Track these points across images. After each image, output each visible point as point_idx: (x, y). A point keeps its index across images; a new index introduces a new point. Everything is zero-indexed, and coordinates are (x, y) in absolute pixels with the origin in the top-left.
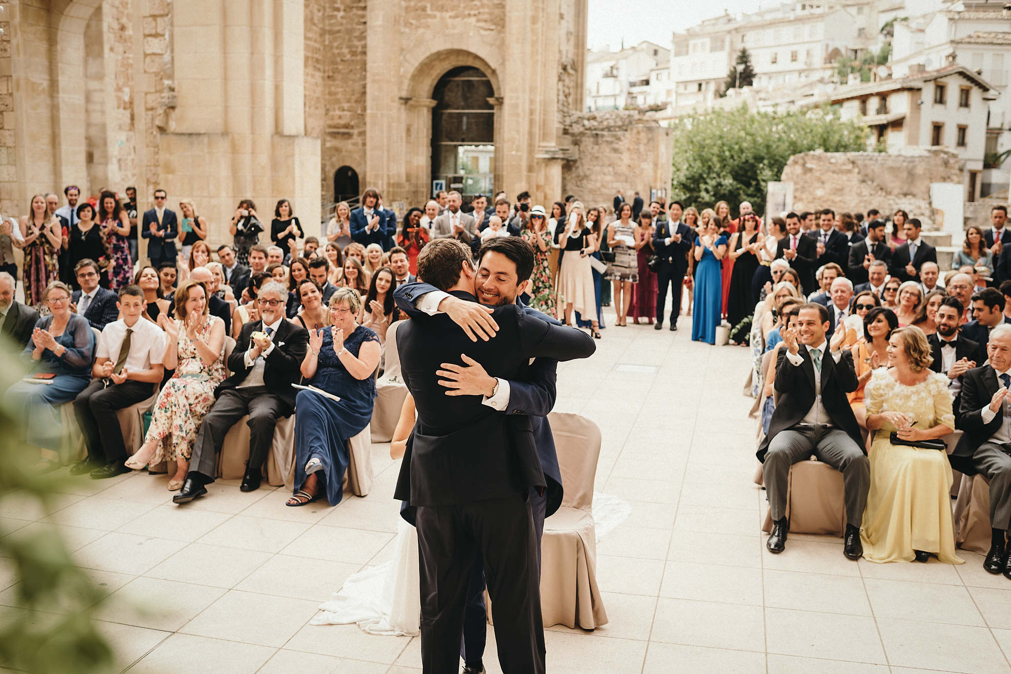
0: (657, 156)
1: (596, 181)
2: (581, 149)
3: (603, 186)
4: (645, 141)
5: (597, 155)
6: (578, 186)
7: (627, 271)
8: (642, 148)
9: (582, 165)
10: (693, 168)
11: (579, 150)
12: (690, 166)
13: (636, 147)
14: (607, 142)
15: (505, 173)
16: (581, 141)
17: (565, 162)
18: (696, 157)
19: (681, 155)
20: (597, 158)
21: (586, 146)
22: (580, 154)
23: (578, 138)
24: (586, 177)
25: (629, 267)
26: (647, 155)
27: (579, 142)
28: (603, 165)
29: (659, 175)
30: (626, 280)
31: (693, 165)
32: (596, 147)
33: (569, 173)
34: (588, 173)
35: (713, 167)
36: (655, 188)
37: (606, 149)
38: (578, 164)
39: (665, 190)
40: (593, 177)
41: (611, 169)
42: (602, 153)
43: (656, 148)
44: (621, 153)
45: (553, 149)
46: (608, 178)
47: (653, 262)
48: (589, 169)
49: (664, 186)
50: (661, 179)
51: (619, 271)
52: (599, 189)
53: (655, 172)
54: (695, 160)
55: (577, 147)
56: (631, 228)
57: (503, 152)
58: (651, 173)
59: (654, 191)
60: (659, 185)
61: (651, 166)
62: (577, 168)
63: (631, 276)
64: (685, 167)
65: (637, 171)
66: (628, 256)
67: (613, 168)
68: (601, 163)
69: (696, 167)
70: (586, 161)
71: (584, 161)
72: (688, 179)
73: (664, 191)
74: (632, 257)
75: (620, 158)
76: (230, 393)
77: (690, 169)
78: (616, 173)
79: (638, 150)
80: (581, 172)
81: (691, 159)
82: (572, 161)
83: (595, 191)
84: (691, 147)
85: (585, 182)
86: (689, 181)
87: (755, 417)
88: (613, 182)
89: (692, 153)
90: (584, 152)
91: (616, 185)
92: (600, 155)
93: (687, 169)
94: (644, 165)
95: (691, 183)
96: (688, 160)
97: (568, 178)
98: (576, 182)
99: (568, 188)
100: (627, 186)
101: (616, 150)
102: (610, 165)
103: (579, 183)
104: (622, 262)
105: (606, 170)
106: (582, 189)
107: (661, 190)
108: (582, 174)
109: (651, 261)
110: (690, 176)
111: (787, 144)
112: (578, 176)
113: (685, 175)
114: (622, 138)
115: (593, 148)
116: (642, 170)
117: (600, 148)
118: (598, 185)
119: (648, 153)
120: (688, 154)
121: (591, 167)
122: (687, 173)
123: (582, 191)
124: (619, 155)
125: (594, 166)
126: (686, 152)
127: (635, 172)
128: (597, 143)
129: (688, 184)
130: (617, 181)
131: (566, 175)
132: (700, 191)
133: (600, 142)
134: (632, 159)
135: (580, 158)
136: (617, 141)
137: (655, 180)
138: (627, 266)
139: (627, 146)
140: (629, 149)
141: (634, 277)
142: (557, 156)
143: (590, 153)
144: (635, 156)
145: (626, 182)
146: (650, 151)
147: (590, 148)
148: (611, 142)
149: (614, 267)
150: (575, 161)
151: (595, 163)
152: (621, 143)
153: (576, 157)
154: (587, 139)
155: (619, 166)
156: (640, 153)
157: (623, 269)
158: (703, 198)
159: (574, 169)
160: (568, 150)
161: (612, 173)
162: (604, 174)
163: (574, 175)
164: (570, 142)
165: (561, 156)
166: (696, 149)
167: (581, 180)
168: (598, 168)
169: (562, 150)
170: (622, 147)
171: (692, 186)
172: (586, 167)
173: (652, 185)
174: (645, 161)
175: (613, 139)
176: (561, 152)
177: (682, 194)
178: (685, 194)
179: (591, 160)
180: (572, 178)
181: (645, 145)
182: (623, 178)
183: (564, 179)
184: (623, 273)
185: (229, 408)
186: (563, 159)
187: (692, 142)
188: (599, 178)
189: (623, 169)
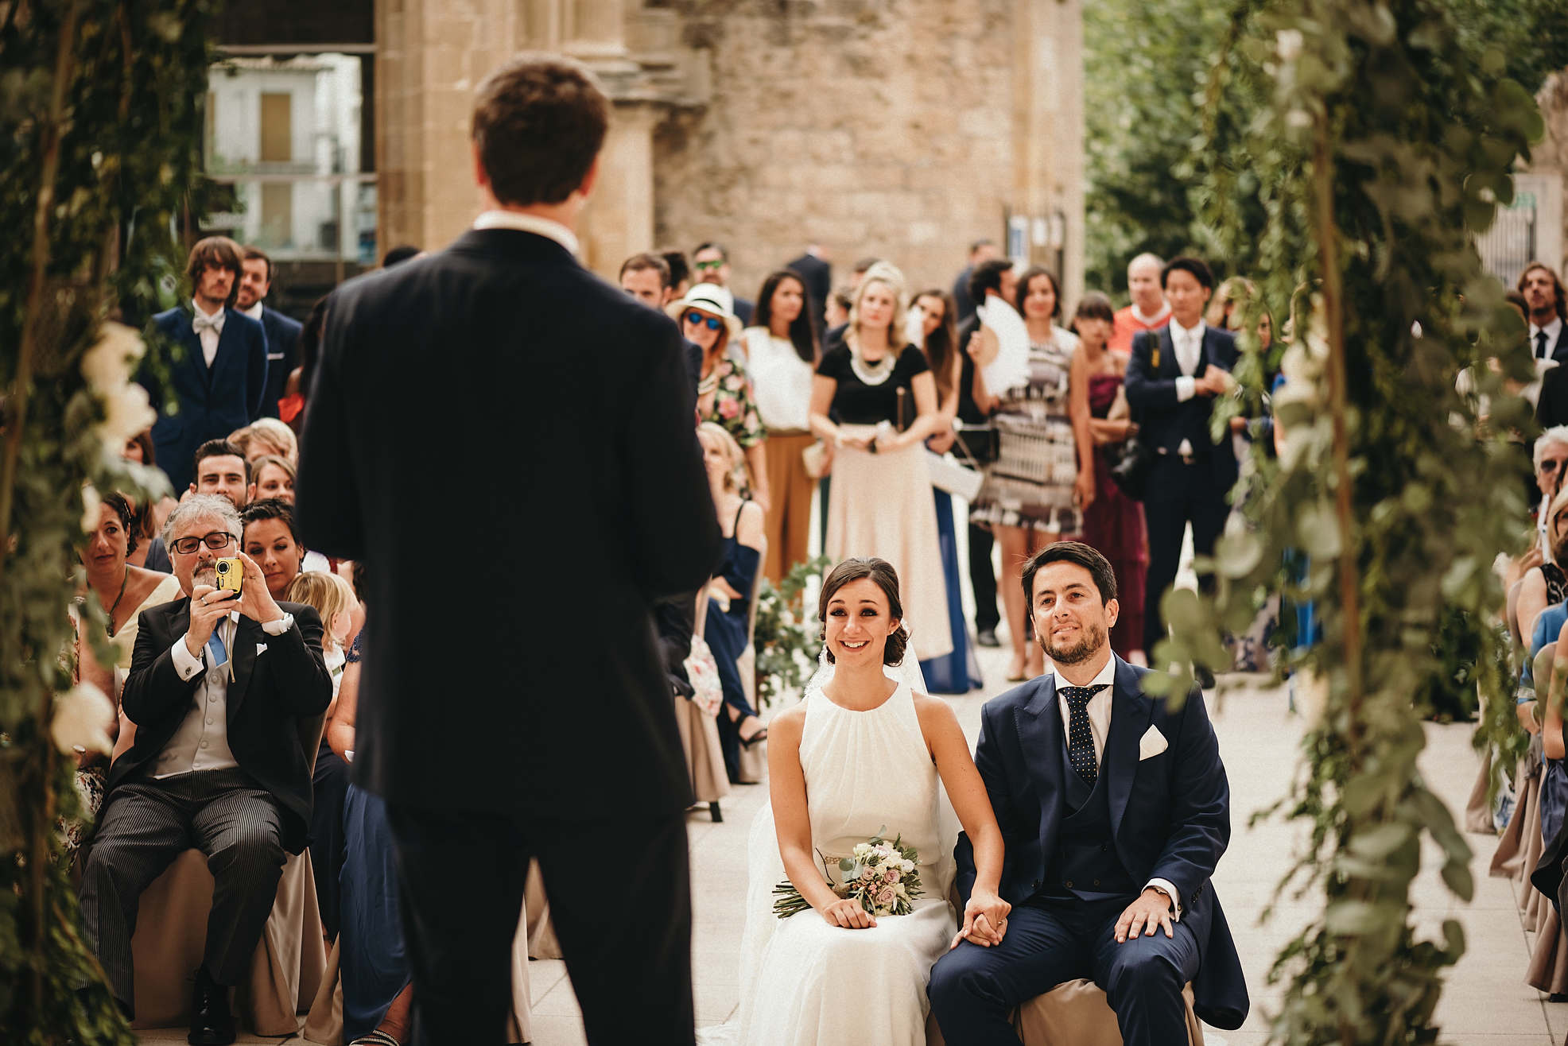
0: (1025, 85)
1: (787, 188)
2: (722, 61)
3: (812, 208)
4: (976, 27)
5: (785, 85)
6: (712, 211)
7: (1044, 496)
8: (964, 54)
9: (728, 125)
10: (1158, 123)
11: (714, 67)
12: (1146, 116)
13: (943, 50)
14: (824, 31)
15: (429, 167)
16: (721, 34)
17: (662, 116)
18: (1168, 84)
19: (1106, 70)
20: (786, 96)
21: (741, 49)
22: (716, 82)
23: (709, 19)
24: (744, 172)
25: (1050, 483)
26: (985, 81)
27: (711, 36)
28: (811, 126)
29: (1034, 160)
30: (1039, 526)
31: (1156, 111)
32: (783, 55)
33: (677, 158)
34: (751, 155)
35: (1236, 119)
36: (1024, 211)
37: (824, 61)
38: (711, 122)
39: (1062, 216)
40: (773, 174)
41: (842, 139)
42: (807, 75)
43: (1017, 55)
44: (881, 76)
45: (616, 67)
46: (834, 176)
47: (1127, 463)
48: (754, 142)
49: (1055, 200)
50: (1044, 174)
51: (1013, 495)
52: (799, 220)
53: (1020, 147)
54: (1163, 92)
55: (704, 54)
56: (1058, 352)
57: (419, 80)
58: (1003, 151)
59: (1018, 223)
60: (1035, 197)
61: (1005, 123)
62: (708, 137)
63: (1054, 515)
64: (1127, 119)
65: (949, 146)
66: (1044, 446)
67: (853, 134)
68: (802, 117)
69: (1170, 121)
70: (742, 108)
71: (733, 111)
72: (1137, 168)
73: (1056, 223)
74: (1058, 449)
75: (878, 97)
76: (140, 792)
77: (1146, 129)
78: (863, 156)
79: (947, 60)
80: (722, 151)
81: (1147, 88)
82: (689, 110)
83: (783, 229)
84: (1145, 43)
85: (740, 193)
86: (1142, 178)
87: (1510, 874)
88: (850, 191)
89: (1148, 63)
90: (732, 74)
91: (865, 202)
92: (798, 85)
93: (1134, 131)
94: (976, 122)
95: (1151, 186)
96: (1134, 93)
97: (674, 179)
98: (707, 193)
99: (673, 219)
100: (911, 205)
101: (858, 65)
102: (838, 125)
103: (716, 200)
104: (1024, 464)
105: (824, 143)
106: (727, 222)
107: (1046, 217)
108: (726, 161)
109: (1119, 462)
110: (1144, 158)
111: (1527, 21)
112: (712, 172)
113: (1127, 155)
114: (886, 17)
115: (767, 58)
116: (970, 138)
117: (796, 57)
118: (796, 203)
119: (990, 73)
120: (1136, 71)
121: (762, 134)
122: (1134, 144)
123: (729, 231)
124: (876, 84)
125: (776, 128)
126: (1126, 60)
127: (939, 151)
128: (783, 39)
129: (1139, 192)
130: (868, 189)
131: (666, 169)
132: (1188, 218)
133: (796, 33)
134: (926, 99)
135: (717, 98)
136: (863, 30)
137: (1022, 179)
138: (1041, 476)
139: (903, 47)
140: (911, 59)
141: (1065, 516)
142: (634, 94)
143: (759, 80)
144: (937, 87)
145: (906, 188)
146: (996, 64)
147: (755, 57)
148: (842, 34)
149: (999, 482)
150: (698, 112)
151: (780, 116)
152: (879, 36)
153: (702, 92)
154: (744, 23)
155: (876, 126)
156: (956, 72)
157: (1030, 488)
158: (1203, 248)
159: (694, 142)
160: (667, 67)
161: (848, 156)
162: (818, 159)
163: (694, 167)
164: (676, 34)
165: (649, 93)
166: (1166, 49)
167: (723, 189)
168: (790, 138)
169: (647, 67)
170: (885, 52)
171: (1156, 197)
172: (743, 134)
173: (1010, 198)
174: (976, 104)
175: (850, 22)
176: (645, 77)
177: (1116, 230)
178: (1127, 231)
179: (763, 106)
180: (687, 180)
181: (977, 40)
182: (891, 175)
183: (658, 183)
184: (1031, 501)
185: (148, 829)
186: (657, 105)
187: (1148, 19)
188: (797, 175)
189: (893, 137)
